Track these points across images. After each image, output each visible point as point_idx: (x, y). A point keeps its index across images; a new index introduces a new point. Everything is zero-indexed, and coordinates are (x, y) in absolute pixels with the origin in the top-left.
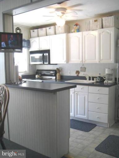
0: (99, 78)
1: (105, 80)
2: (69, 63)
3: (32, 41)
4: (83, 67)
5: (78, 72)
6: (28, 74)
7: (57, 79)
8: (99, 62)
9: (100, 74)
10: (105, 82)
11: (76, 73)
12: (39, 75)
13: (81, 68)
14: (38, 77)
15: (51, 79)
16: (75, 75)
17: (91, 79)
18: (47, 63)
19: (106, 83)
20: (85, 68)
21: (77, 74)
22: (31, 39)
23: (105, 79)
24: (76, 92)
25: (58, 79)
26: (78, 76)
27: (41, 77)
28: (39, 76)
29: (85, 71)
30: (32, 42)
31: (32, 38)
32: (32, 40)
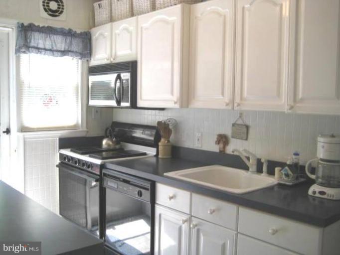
0: (290, 172)
1: (312, 182)
2: (191, 106)
3: (97, 35)
4: (240, 122)
5: (223, 140)
6: (83, 135)
7: (160, 156)
8: (292, 108)
9: (296, 154)
10: (310, 192)
11: (218, 142)
12: (111, 139)
13: (233, 125)
14: (109, 145)
15: (145, 154)
16: (215, 148)
17: (265, 168)
18: (128, 104)
19: (314, 198)
20: (247, 127)
21: (221, 145)
22: (93, 31)
23: (313, 177)
24: (195, 221)
25: (162, 159)
26: (222, 152)
27: (118, 147)
28: (113, 142)
29: (247, 139)
30: (96, 39)
31: (98, 26)
32: (96, 33)
